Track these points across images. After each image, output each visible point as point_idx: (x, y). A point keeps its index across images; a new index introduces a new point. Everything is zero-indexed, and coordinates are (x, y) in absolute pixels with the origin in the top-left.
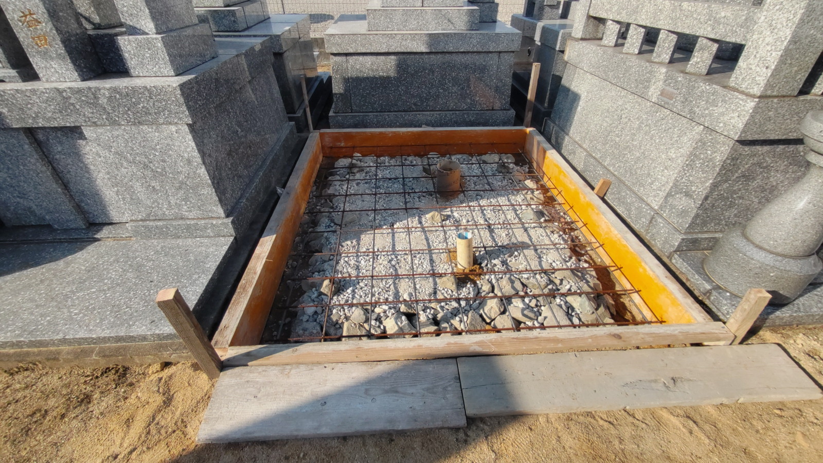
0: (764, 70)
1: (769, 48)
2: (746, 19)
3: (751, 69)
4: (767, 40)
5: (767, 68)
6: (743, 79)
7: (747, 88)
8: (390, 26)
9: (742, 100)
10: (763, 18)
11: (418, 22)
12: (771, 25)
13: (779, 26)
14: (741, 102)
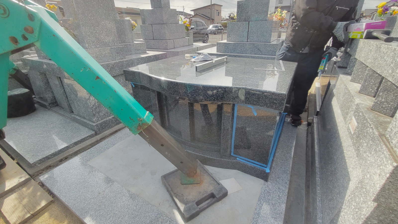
8: (227, 50)
11: (241, 49)
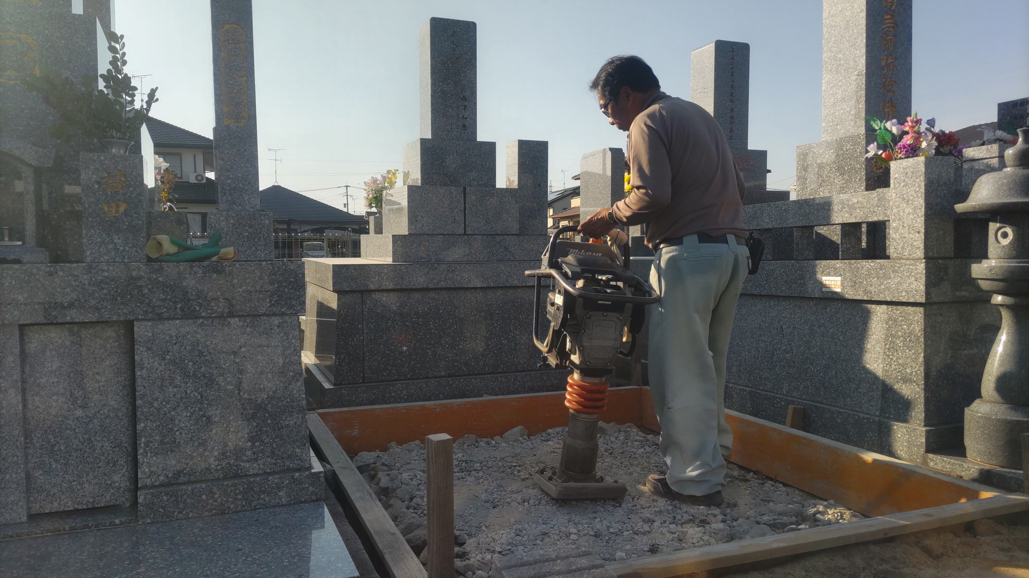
0: (917, 235)
1: (912, 217)
2: (879, 200)
3: (905, 237)
4: (907, 211)
5: (919, 232)
6: (903, 248)
7: (910, 255)
9: (912, 265)
10: (894, 195)
12: (904, 199)
13: (911, 198)
14: (911, 267)
